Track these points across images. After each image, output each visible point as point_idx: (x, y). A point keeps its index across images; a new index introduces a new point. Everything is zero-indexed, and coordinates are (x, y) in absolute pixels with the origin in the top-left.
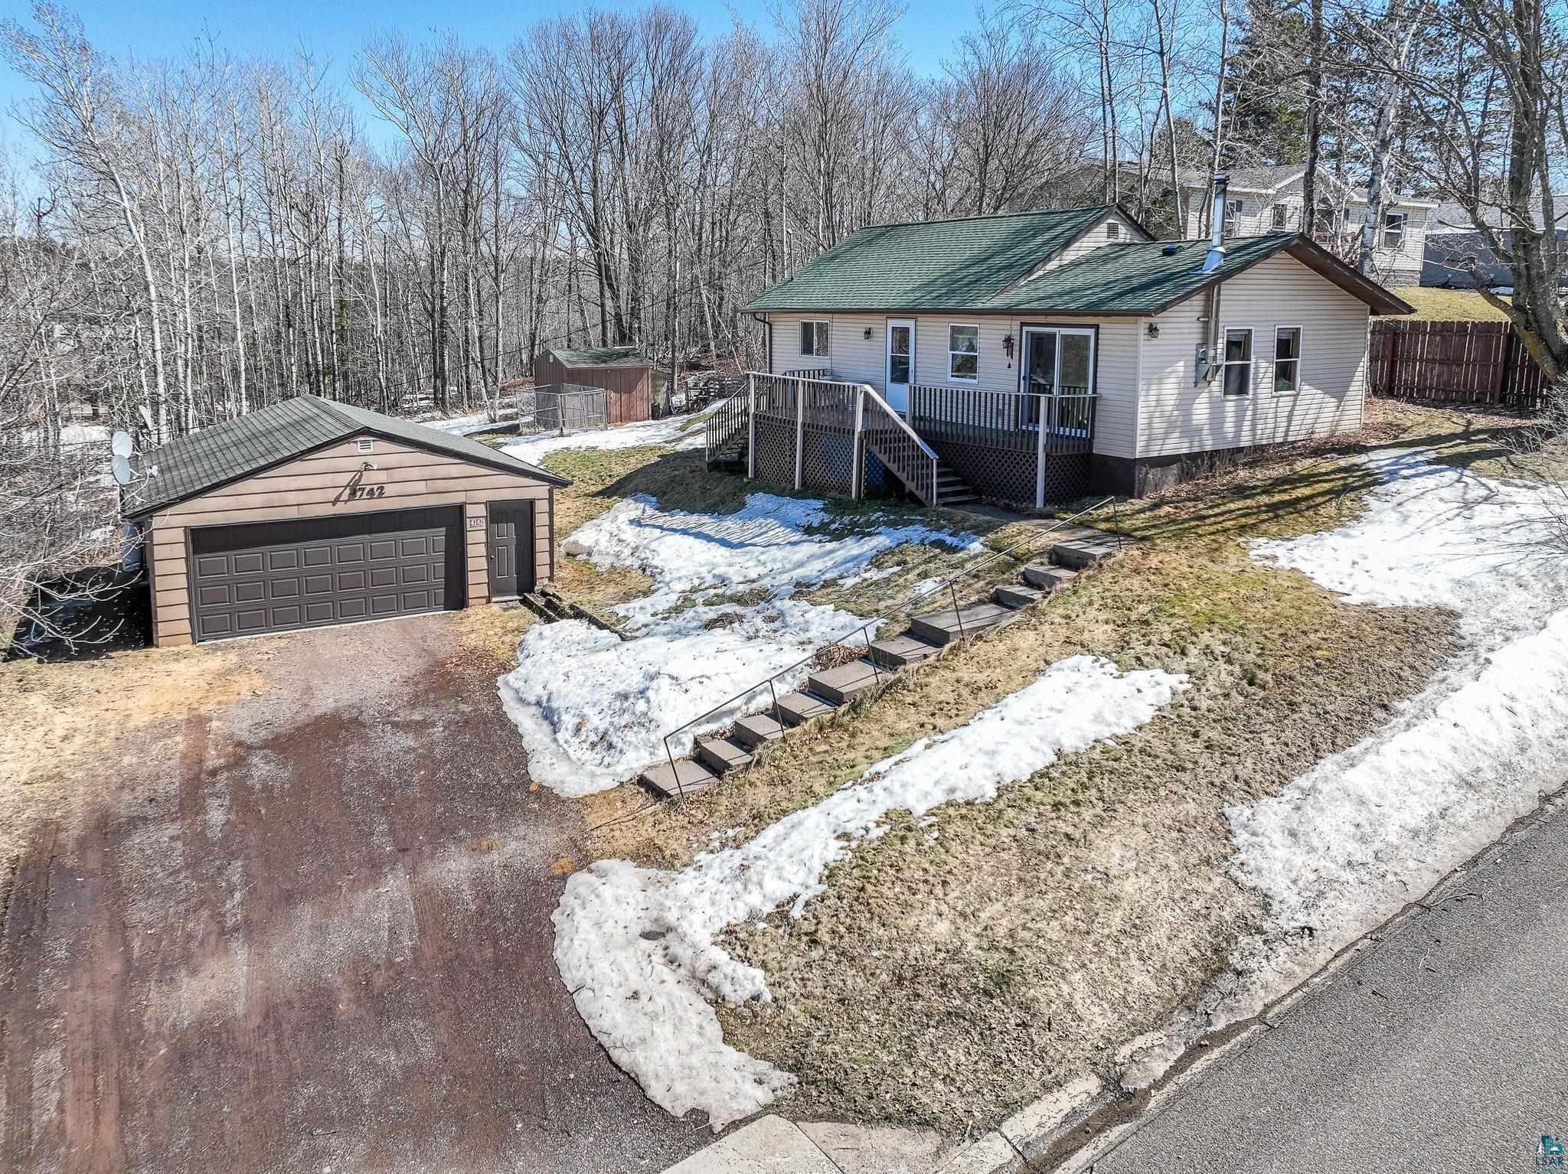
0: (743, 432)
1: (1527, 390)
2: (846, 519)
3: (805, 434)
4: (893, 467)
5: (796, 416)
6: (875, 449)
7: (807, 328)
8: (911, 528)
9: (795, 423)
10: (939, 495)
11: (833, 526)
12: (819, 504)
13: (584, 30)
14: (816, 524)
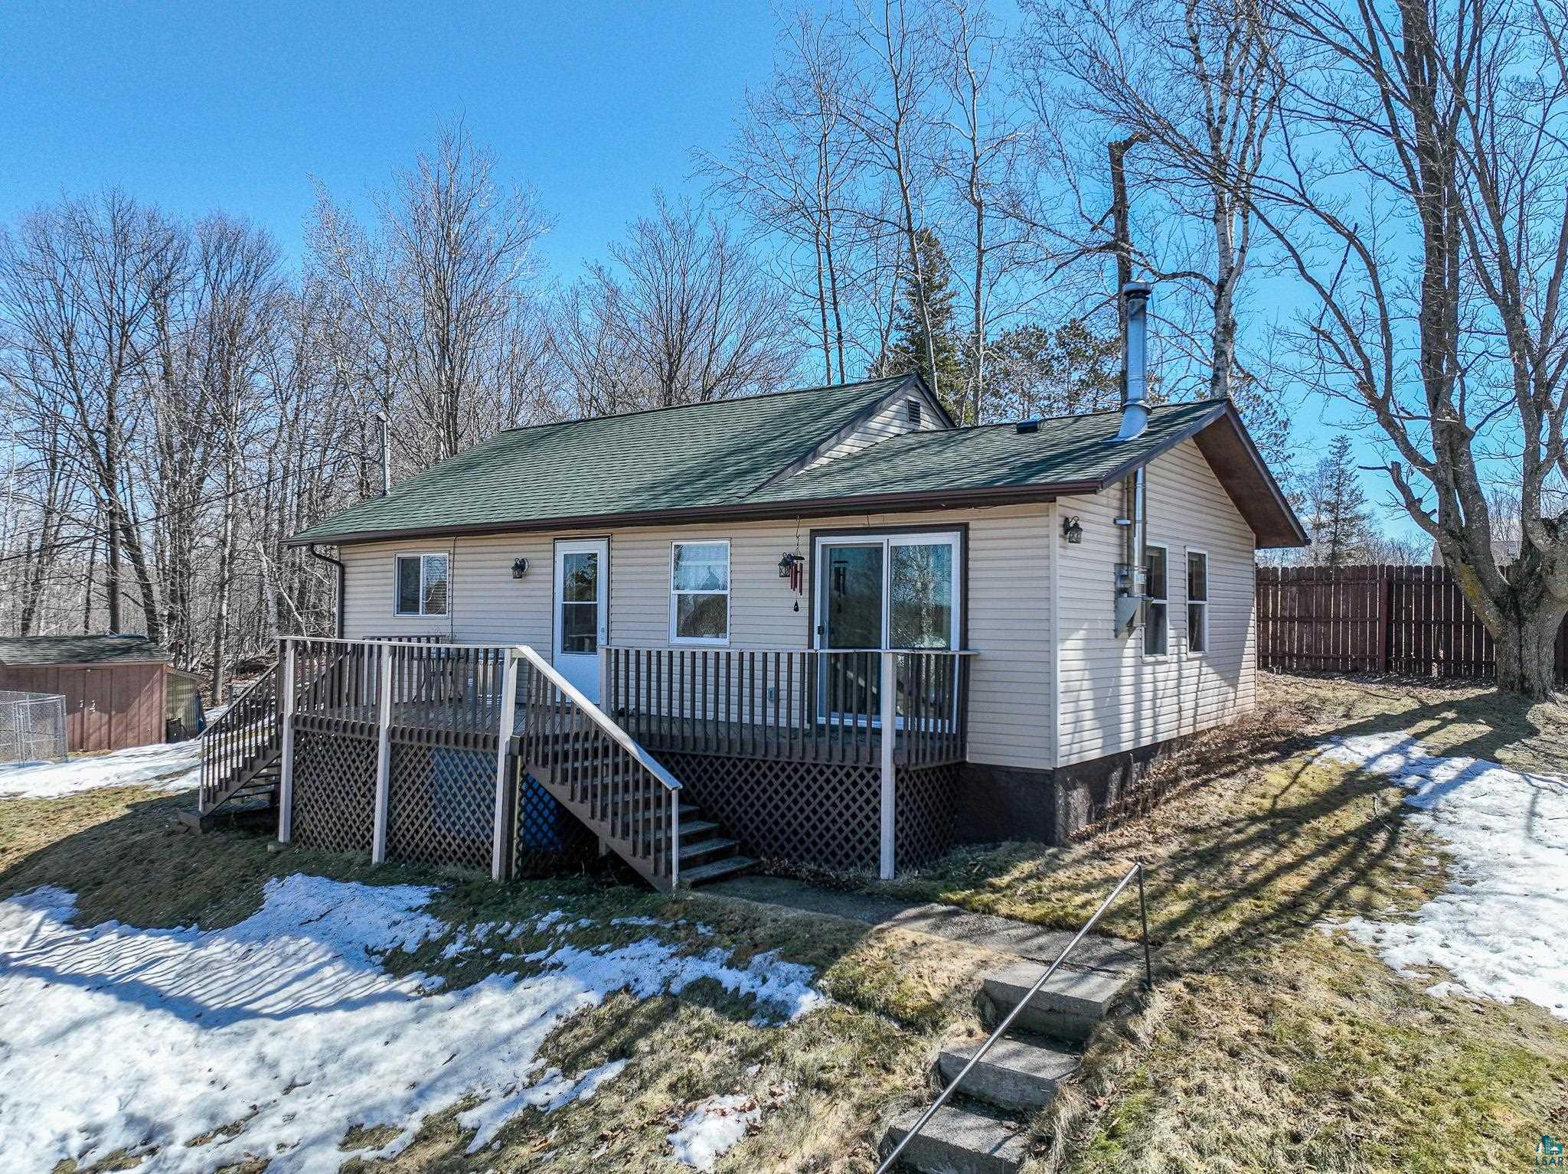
0: (272, 753)
1: (1418, 651)
2: (480, 931)
3: (395, 750)
4: (581, 811)
5: (376, 717)
6: (542, 776)
7: (408, 570)
8: (632, 950)
9: (373, 730)
10: (684, 864)
11: (451, 951)
12: (419, 896)
13: (102, 221)
14: (410, 947)
